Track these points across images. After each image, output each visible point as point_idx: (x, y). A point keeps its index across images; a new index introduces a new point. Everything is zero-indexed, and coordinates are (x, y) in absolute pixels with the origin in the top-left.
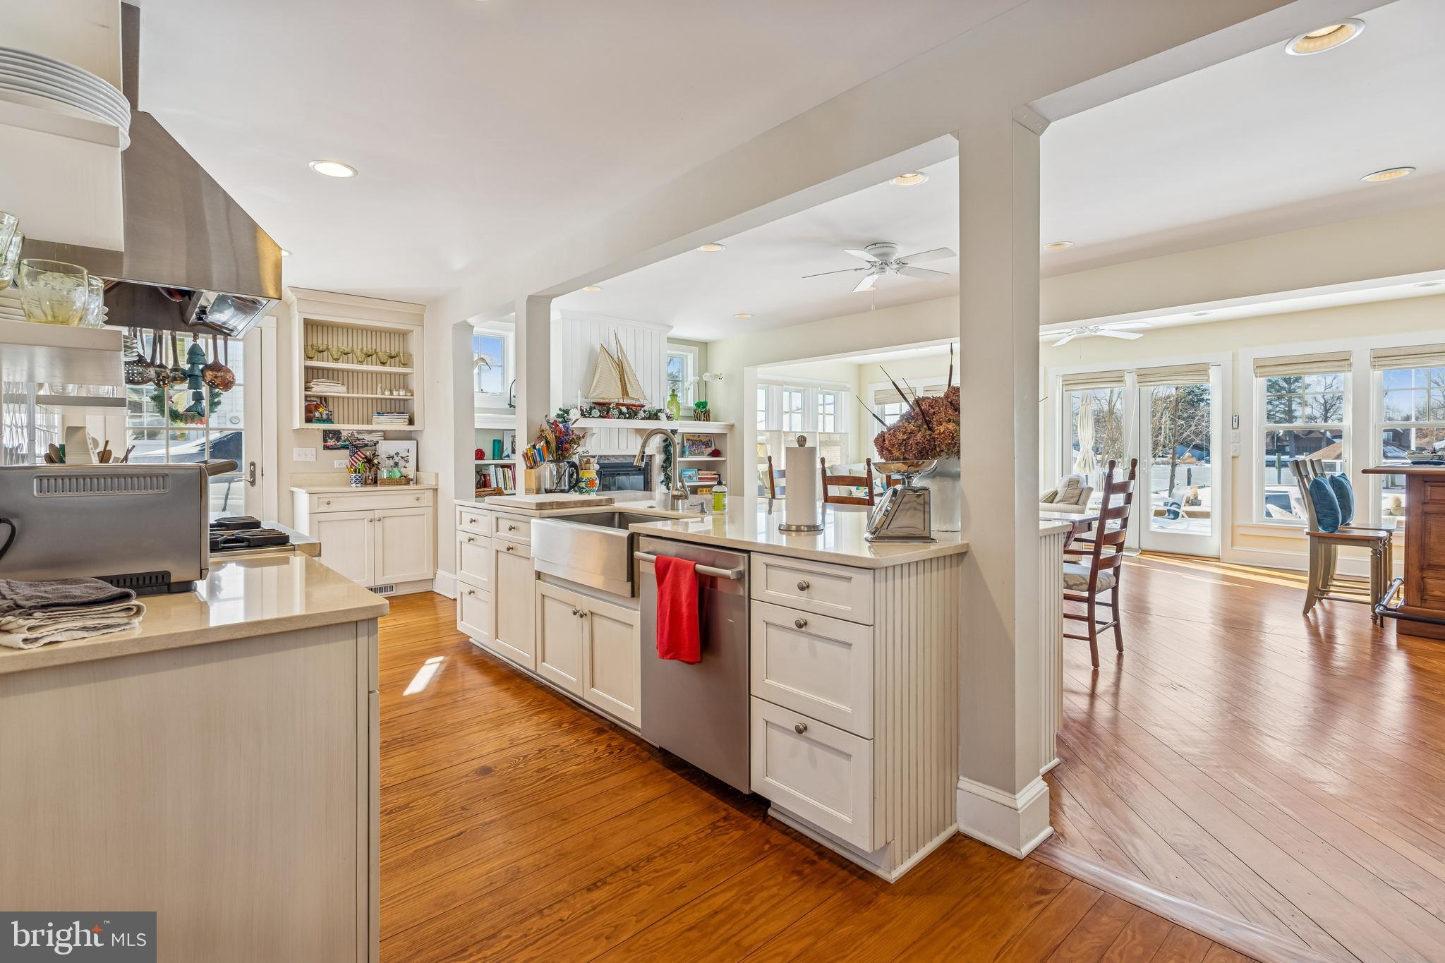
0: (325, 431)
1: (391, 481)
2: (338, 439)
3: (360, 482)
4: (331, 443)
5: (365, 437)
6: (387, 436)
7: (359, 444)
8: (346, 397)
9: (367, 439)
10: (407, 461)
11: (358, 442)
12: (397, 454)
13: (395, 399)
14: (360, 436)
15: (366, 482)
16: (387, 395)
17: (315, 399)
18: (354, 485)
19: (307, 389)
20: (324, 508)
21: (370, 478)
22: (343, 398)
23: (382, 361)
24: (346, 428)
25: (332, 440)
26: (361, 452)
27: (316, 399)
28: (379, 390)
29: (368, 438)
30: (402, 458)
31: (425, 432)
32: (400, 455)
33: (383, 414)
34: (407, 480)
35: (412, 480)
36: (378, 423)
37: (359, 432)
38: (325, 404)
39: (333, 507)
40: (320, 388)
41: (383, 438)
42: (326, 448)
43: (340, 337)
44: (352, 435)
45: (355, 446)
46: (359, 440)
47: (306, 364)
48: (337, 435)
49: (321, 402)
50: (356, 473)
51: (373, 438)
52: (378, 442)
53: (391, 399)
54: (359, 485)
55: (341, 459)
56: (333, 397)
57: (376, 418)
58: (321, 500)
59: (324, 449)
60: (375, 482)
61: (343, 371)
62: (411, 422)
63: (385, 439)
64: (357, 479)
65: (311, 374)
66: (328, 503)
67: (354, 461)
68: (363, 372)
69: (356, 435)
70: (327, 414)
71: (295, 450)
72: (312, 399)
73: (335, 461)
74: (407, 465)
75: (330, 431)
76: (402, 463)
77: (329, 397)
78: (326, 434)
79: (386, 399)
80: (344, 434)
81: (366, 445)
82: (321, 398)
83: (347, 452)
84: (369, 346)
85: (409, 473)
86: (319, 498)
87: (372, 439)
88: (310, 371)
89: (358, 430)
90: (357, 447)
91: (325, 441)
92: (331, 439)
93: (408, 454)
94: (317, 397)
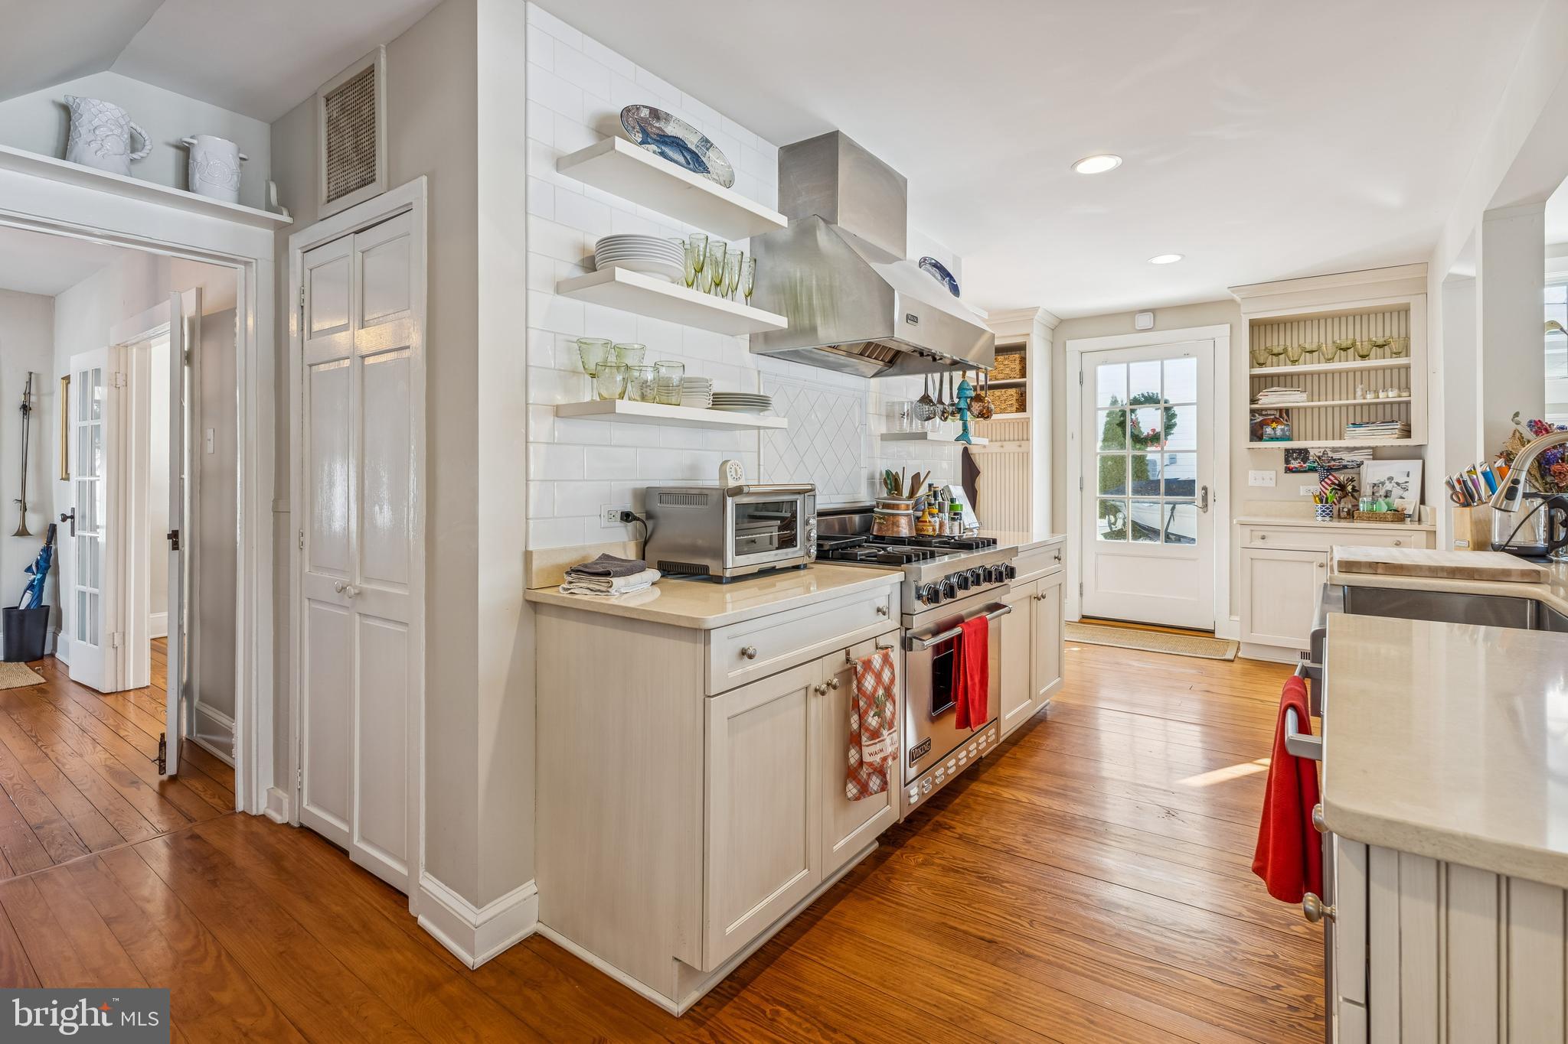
0: (1287, 450)
1: (1373, 516)
2: (1305, 459)
3: (1328, 514)
4: (1295, 464)
5: (1343, 456)
6: (1377, 454)
7: (1334, 465)
8: (1309, 407)
9: (1347, 459)
10: (1406, 489)
11: (1333, 463)
12: (1391, 479)
13: (1384, 404)
14: (1336, 456)
15: (1339, 515)
16: (1370, 398)
17: (1272, 412)
18: (1320, 518)
19: (1253, 401)
20: (1259, 543)
21: (1346, 510)
22: (1305, 408)
23: (1361, 354)
24: (1315, 446)
25: (1297, 460)
26: (1334, 476)
27: (1275, 412)
28: (1359, 393)
29: (1347, 457)
30: (1398, 484)
31: (1429, 447)
32: (1395, 480)
33: (1360, 425)
34: (1399, 516)
35: (1410, 516)
36: (1353, 438)
37: (1335, 450)
38: (1286, 417)
39: (1269, 544)
40: (1271, 399)
41: (1371, 457)
42: (1289, 470)
43: (1308, 332)
44: (1324, 454)
45: (1326, 467)
46: (1334, 460)
47: (1252, 373)
48: (1303, 454)
49: (1281, 416)
50: (1322, 502)
51: (1357, 457)
52: (1362, 463)
53: (1376, 404)
54: (1327, 518)
55: (1309, 484)
56: (1299, 408)
57: (1350, 432)
58: (1254, 533)
59: (1286, 472)
60: (1350, 515)
61: (1305, 374)
62: (1407, 433)
63: (1374, 459)
64: (1324, 511)
65: (1258, 384)
66: (1263, 538)
67: (1324, 487)
68: (1333, 372)
69: (1330, 454)
70: (1282, 430)
71: (1251, 474)
72: (1269, 412)
73: (1301, 487)
74: (1405, 494)
75: (1294, 451)
76: (1397, 492)
77: (1292, 408)
78: (1289, 454)
79: (1369, 405)
80: (1312, 452)
81: (1345, 467)
82: (1280, 410)
83: (1315, 476)
84: (1344, 337)
85: (1407, 506)
86: (1252, 531)
87: (1354, 458)
88: (1256, 380)
89: (1333, 448)
90: (1330, 470)
91: (1287, 461)
92: (1295, 459)
93: (1407, 479)
94: (1276, 409)
